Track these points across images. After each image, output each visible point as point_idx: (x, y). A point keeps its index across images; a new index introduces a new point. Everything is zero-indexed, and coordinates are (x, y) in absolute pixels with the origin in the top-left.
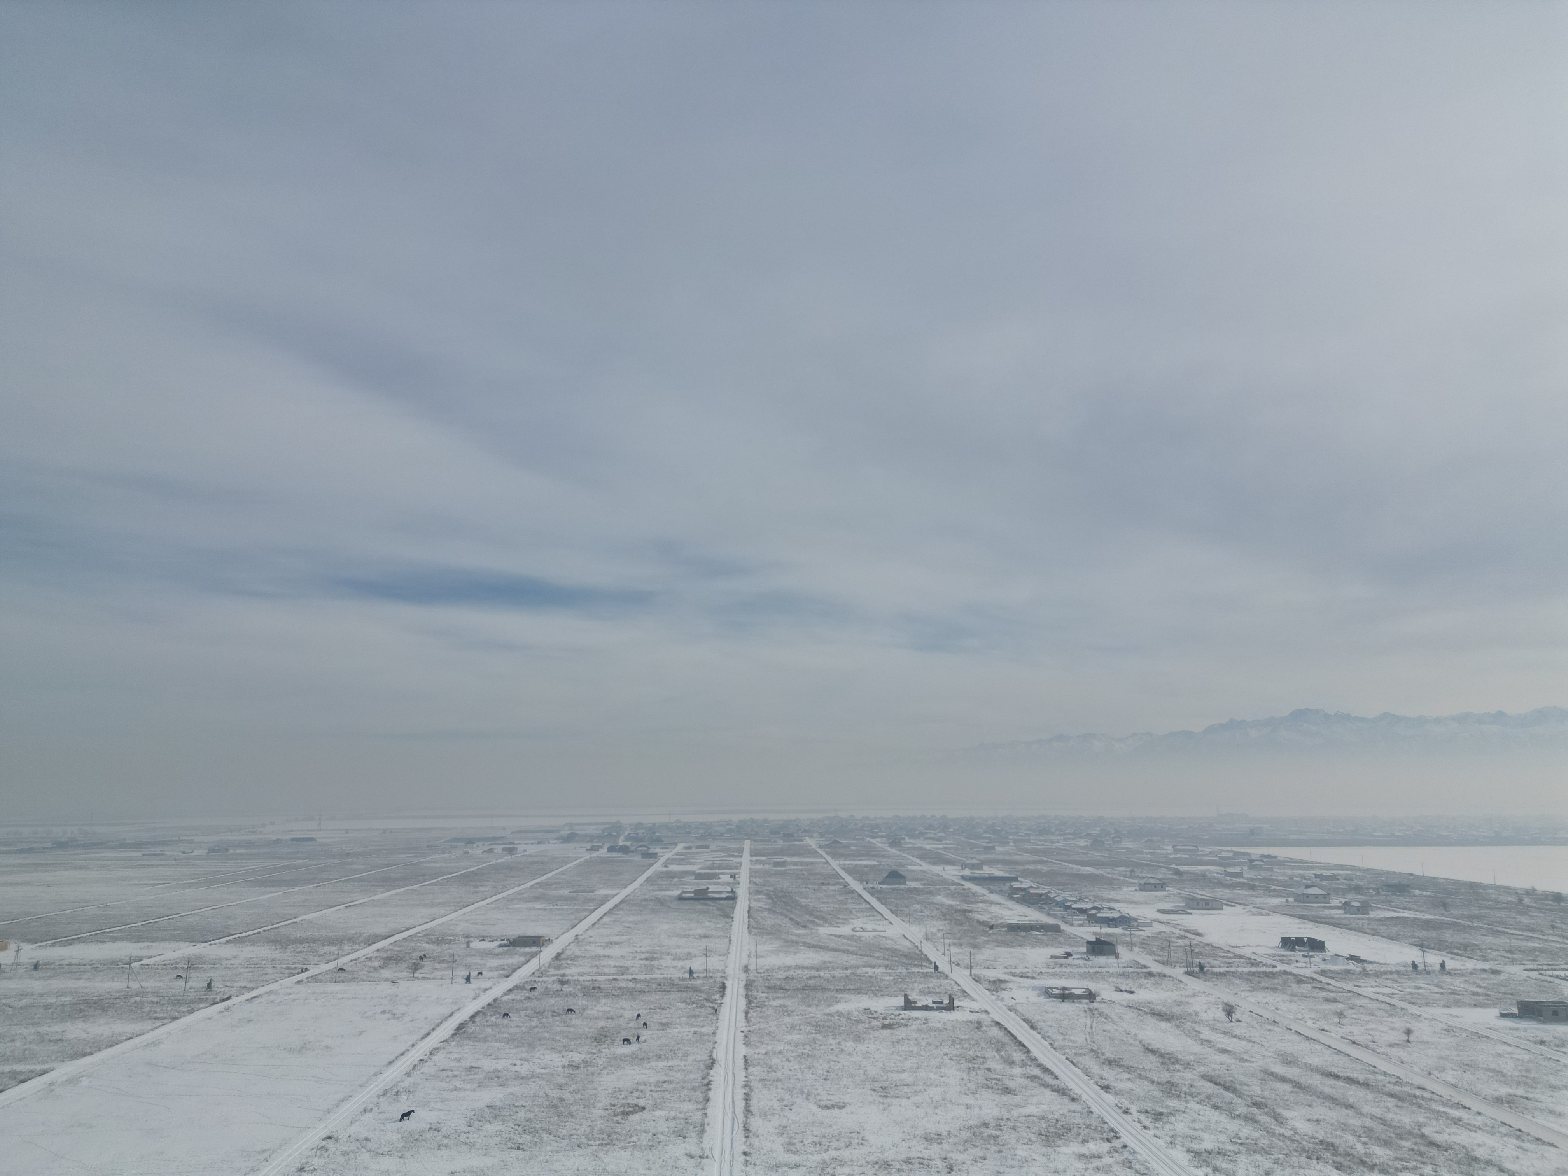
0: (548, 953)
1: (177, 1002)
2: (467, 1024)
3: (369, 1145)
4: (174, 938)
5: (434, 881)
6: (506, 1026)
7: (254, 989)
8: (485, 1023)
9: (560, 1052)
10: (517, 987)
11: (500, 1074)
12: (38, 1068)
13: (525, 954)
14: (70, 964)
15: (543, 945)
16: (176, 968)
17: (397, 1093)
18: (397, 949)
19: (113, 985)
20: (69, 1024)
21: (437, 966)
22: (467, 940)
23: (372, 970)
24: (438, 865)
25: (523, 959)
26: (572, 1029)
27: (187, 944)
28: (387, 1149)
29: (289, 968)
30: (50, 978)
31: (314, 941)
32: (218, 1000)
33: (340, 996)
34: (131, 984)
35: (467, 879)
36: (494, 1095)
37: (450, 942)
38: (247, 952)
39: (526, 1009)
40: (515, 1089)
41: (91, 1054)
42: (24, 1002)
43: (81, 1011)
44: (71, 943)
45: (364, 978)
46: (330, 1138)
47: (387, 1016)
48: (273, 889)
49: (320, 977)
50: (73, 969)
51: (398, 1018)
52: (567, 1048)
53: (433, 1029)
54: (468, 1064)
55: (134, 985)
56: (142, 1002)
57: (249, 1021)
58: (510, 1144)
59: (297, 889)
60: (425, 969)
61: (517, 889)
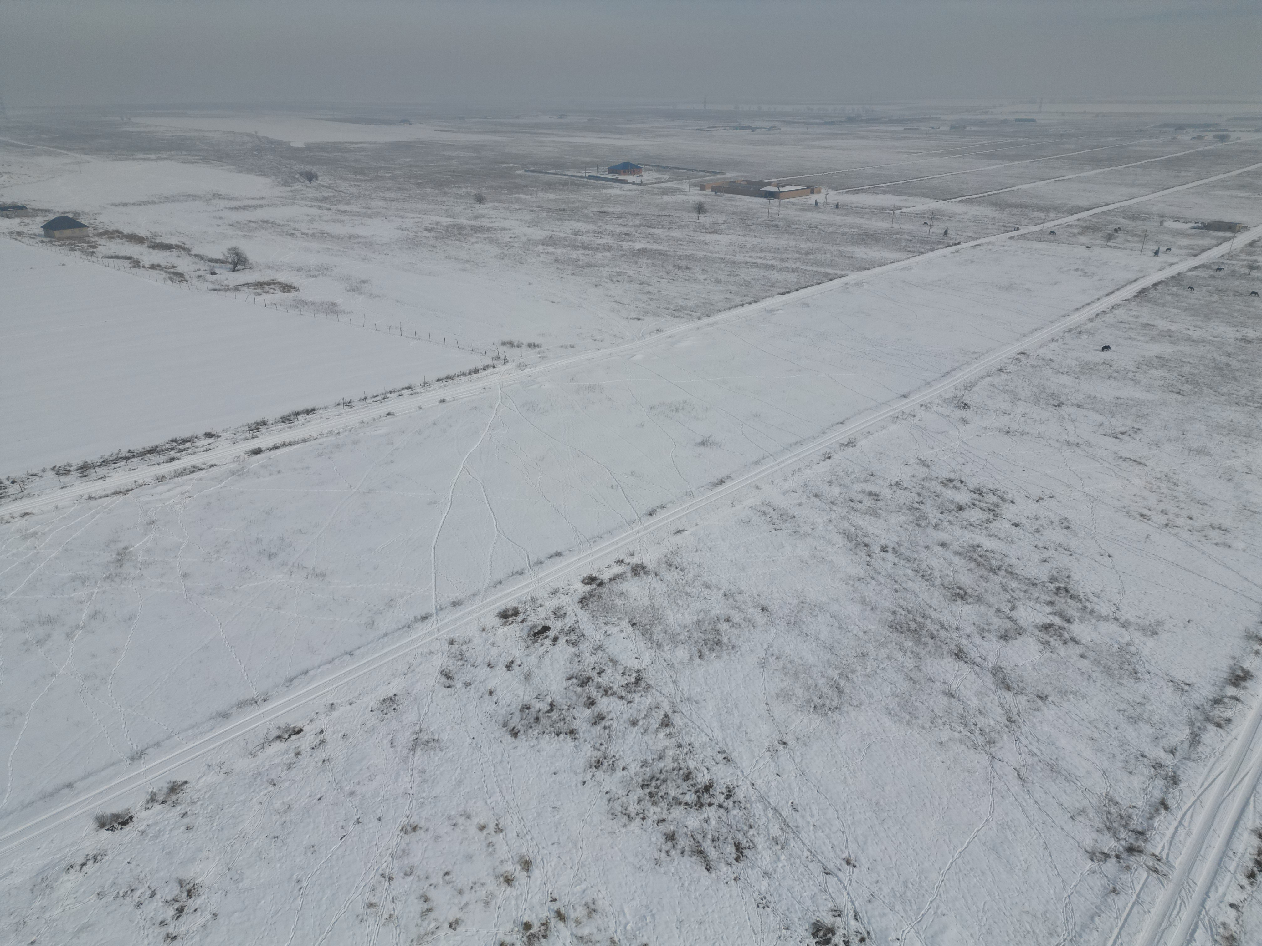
0: (1241, 240)
1: (923, 242)
2: (1149, 289)
3: (1053, 364)
4: (924, 195)
5: (1139, 163)
6: (1186, 297)
7: (977, 239)
8: (1167, 292)
9: (1235, 326)
10: (1203, 266)
11: (1172, 334)
12: (839, 272)
13: (1218, 238)
14: (857, 207)
15: (1239, 231)
16: (924, 217)
17: (1080, 333)
18: (1094, 220)
19: (880, 225)
20: (856, 247)
21: (1130, 238)
22: (1161, 219)
23: (1071, 235)
24: (1144, 149)
25: (1214, 242)
26: (1252, 309)
27: (932, 200)
28: (1066, 370)
29: (1005, 226)
30: (845, 215)
31: (1026, 207)
32: (951, 244)
33: (1043, 252)
34: (894, 225)
35: (1171, 164)
36: (1165, 349)
37: (1144, 219)
38: (975, 210)
39: (1209, 286)
40: (1186, 349)
41: (869, 269)
42: (831, 229)
43: (863, 240)
44: (857, 192)
45: (1064, 241)
46: (1023, 353)
47: (1079, 273)
48: (997, 162)
49: (1028, 236)
50: (858, 211)
51: (1088, 276)
52: (1243, 324)
53: (1118, 289)
54: (1145, 321)
55: (896, 226)
56: (900, 239)
57: (972, 262)
58: (1171, 388)
59: (1017, 163)
60: (1119, 240)
61: (1222, 176)
